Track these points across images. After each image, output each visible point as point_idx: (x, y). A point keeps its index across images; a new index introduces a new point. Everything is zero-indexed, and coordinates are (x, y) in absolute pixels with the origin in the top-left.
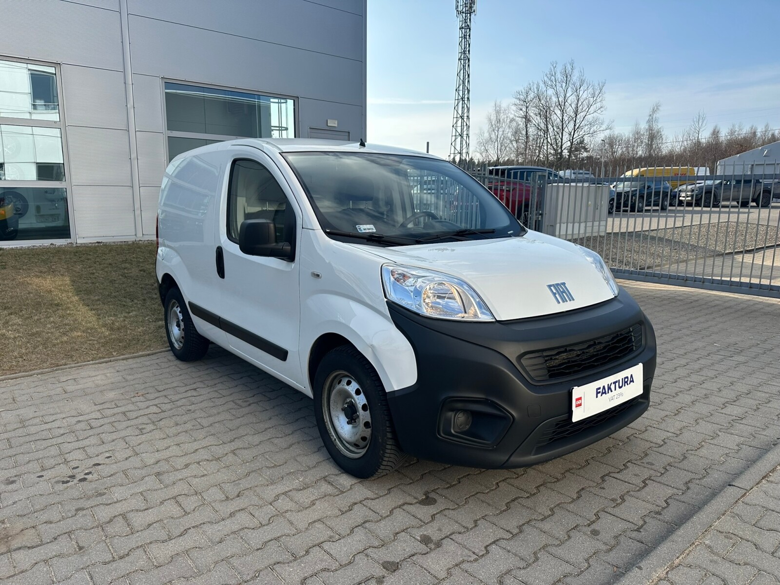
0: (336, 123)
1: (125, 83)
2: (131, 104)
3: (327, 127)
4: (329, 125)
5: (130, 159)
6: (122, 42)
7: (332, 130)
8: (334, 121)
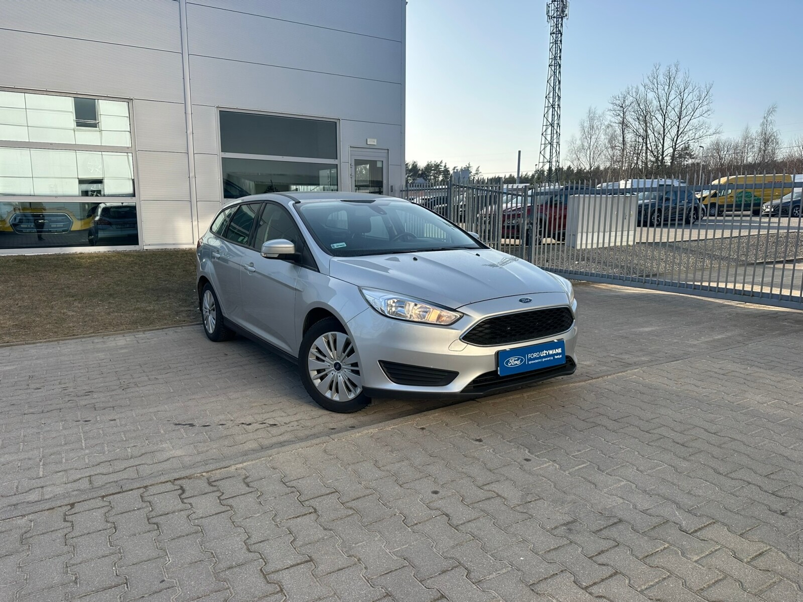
0: (376, 141)
1: (186, 113)
2: (190, 131)
3: (368, 145)
4: (368, 143)
5: (189, 177)
6: (184, 78)
7: (372, 147)
8: (373, 140)
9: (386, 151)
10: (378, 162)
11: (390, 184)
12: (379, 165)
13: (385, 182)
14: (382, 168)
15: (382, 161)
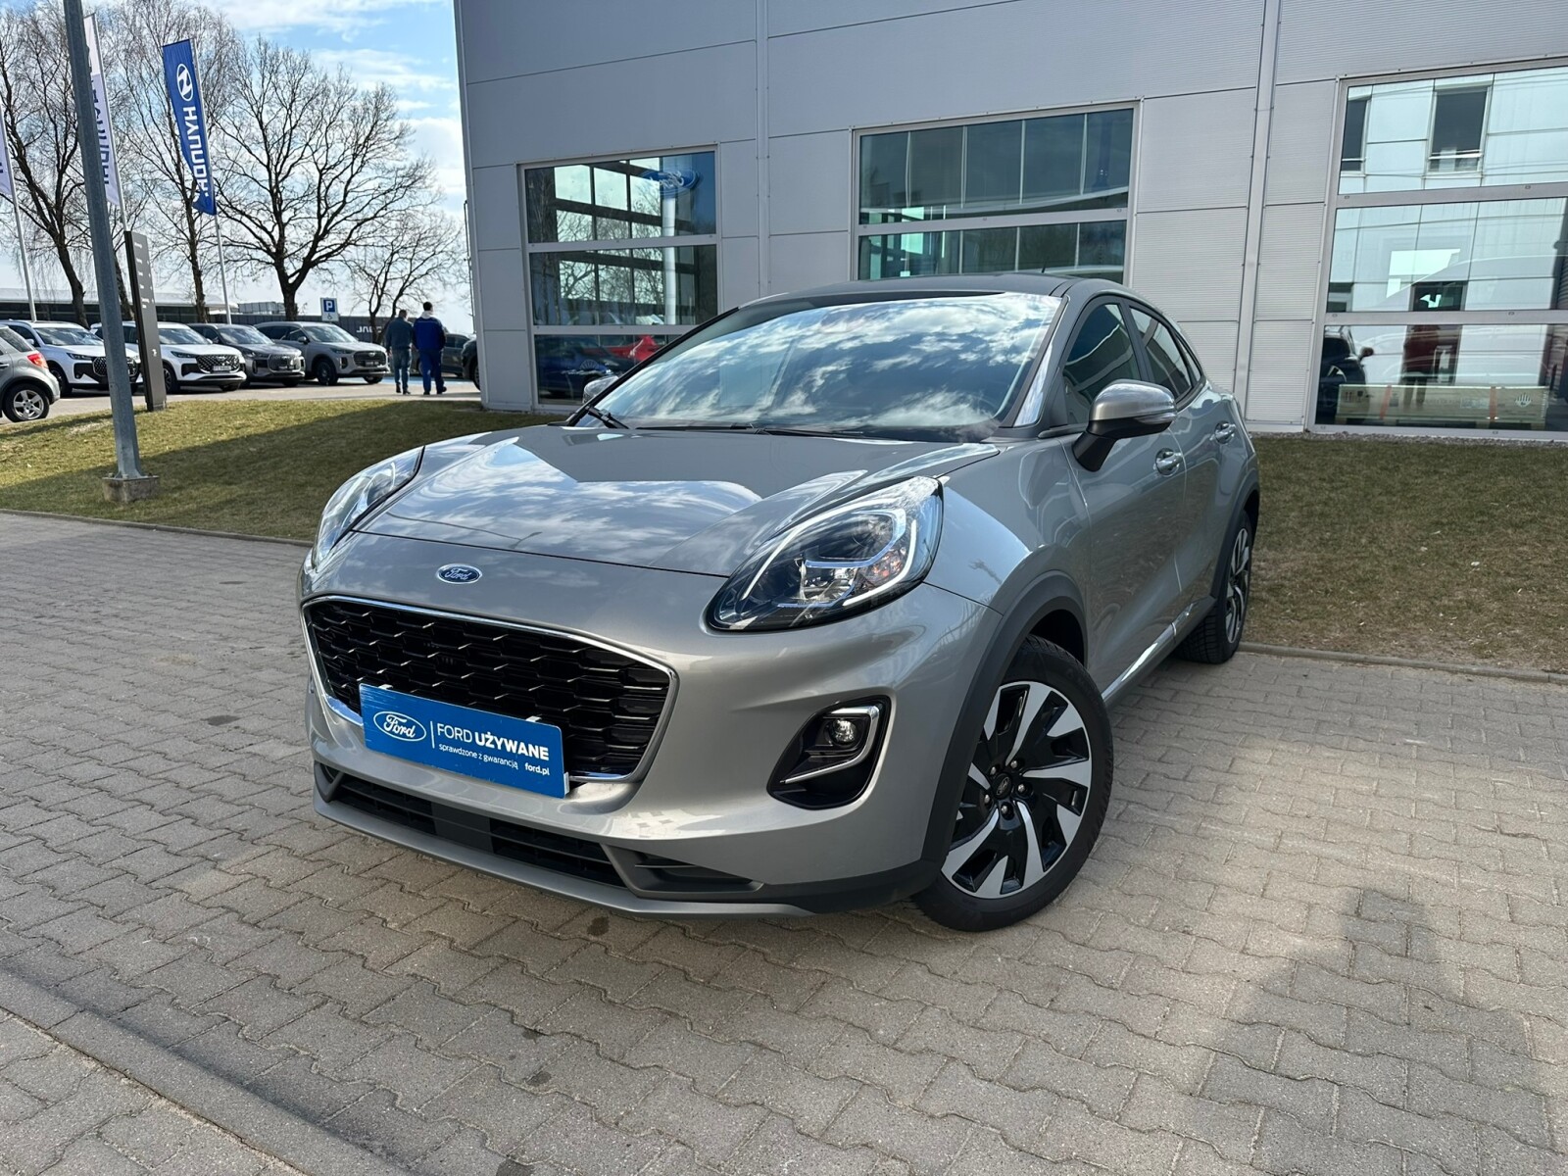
1: (1256, 110)
5: (1244, 265)
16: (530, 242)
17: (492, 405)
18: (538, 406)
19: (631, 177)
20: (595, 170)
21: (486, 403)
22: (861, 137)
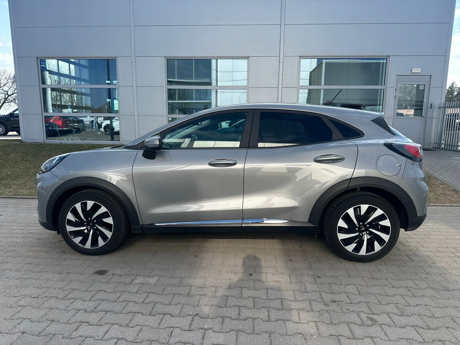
0: (420, 69)
1: (279, 62)
2: (281, 73)
3: (412, 74)
4: (412, 72)
6: (280, 40)
7: (416, 75)
8: (418, 69)
9: (430, 77)
10: (420, 86)
11: (430, 102)
12: (421, 88)
13: (425, 101)
14: (424, 90)
15: (425, 85)
16: (42, 84)
17: (26, 141)
18: (46, 140)
19: (70, 64)
20: (59, 61)
21: (23, 140)
22: (167, 59)
